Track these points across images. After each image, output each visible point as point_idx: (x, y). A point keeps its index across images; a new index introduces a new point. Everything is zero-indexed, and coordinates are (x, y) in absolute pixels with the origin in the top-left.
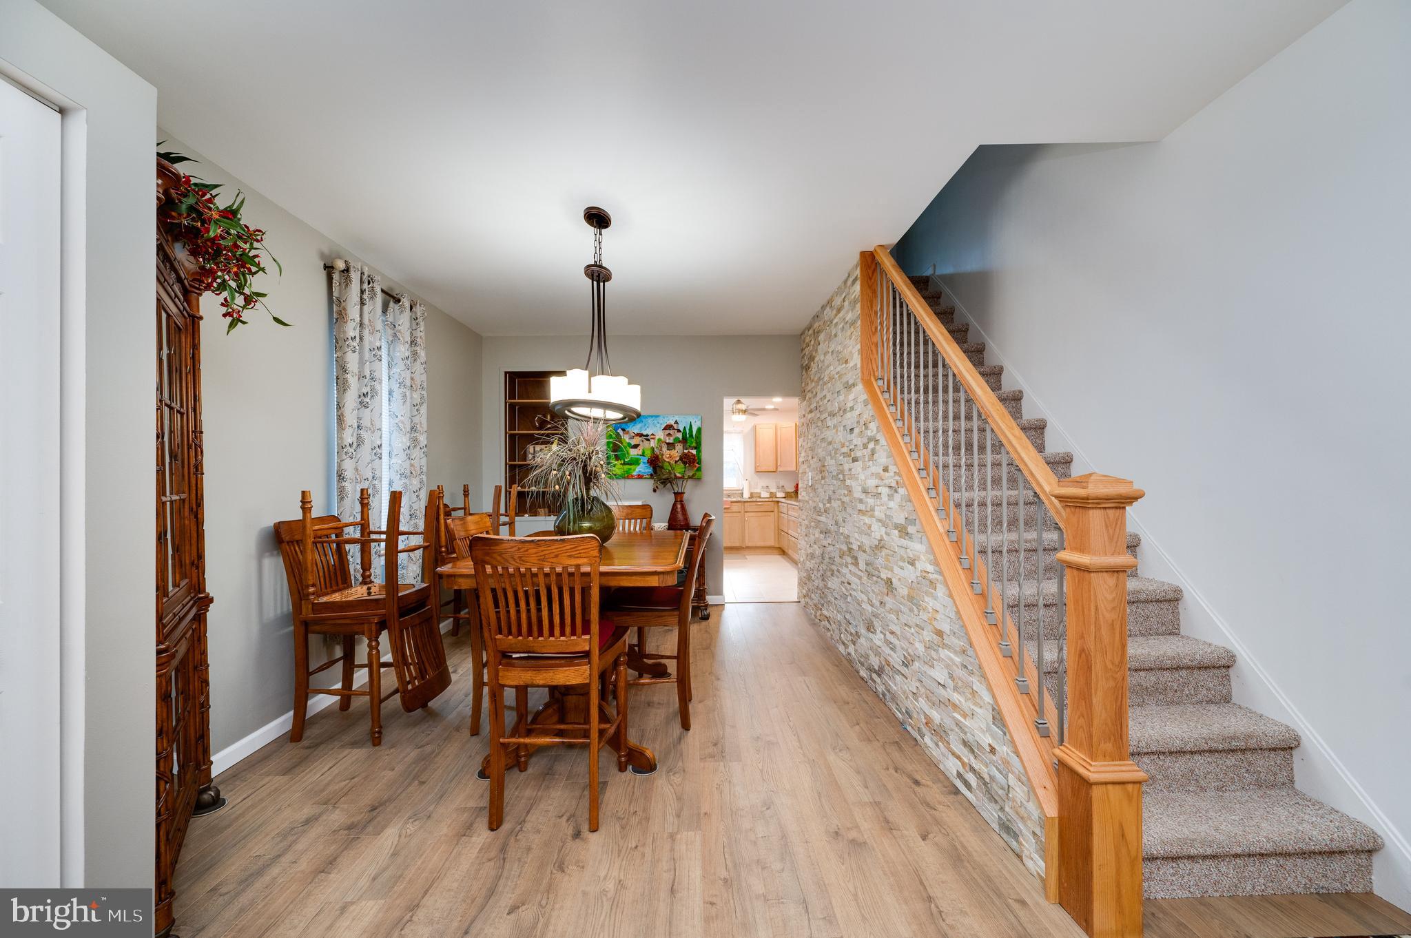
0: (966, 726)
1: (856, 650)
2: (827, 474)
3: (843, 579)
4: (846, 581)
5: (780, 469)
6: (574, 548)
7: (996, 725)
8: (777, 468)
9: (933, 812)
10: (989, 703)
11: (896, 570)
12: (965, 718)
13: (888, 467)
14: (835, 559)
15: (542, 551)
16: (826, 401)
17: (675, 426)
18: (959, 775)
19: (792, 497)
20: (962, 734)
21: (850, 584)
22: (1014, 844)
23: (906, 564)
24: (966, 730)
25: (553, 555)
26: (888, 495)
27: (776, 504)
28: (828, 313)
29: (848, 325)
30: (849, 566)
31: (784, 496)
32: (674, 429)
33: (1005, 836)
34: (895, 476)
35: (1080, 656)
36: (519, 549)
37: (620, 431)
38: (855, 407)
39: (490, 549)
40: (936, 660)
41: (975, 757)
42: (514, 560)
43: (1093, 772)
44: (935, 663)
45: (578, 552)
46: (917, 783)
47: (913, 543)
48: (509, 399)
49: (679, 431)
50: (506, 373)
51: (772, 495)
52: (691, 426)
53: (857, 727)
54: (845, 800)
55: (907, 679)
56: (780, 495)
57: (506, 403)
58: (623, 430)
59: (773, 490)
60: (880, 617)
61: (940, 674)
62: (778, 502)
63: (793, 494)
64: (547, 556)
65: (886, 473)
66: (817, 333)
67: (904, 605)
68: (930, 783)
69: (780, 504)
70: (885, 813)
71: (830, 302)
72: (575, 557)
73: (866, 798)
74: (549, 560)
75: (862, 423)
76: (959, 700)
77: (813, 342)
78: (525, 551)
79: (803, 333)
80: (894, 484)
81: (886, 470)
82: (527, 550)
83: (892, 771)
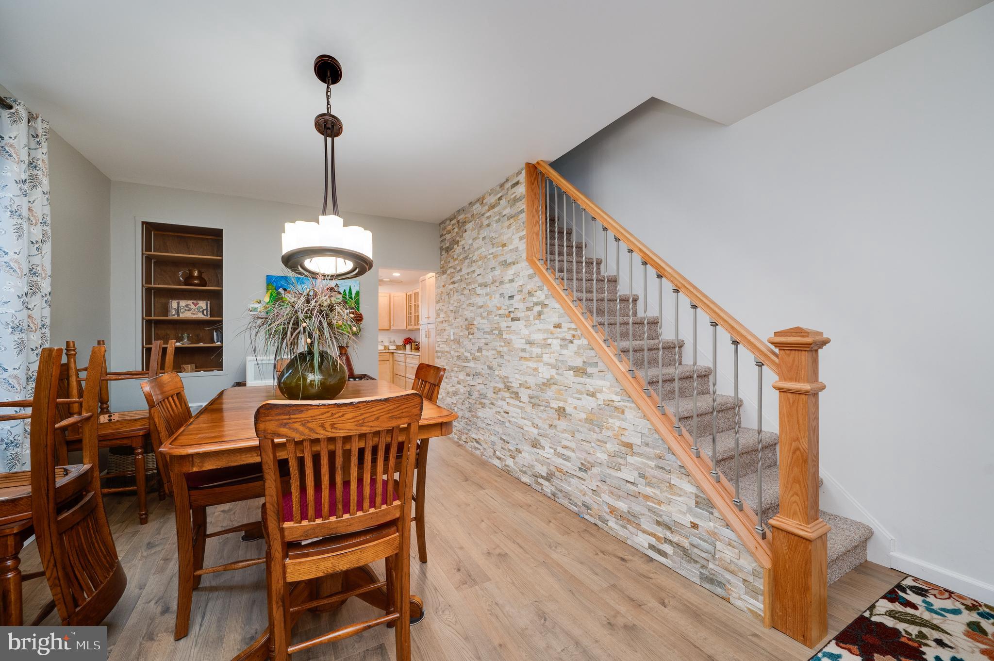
0: (662, 511)
1: (515, 463)
2: (476, 331)
3: (499, 410)
4: (502, 411)
5: (393, 328)
6: (397, 407)
7: (700, 508)
8: (390, 327)
9: (651, 581)
10: (692, 493)
11: (570, 400)
12: (660, 506)
13: (561, 324)
14: (487, 395)
15: (362, 414)
16: (476, 274)
17: (336, 289)
18: (651, 547)
19: (401, 349)
20: (655, 517)
21: (508, 413)
22: (719, 591)
23: (585, 396)
24: (662, 513)
25: (373, 418)
26: (561, 346)
27: (391, 354)
28: (477, 208)
29: (506, 218)
30: (507, 399)
31: (395, 348)
32: (335, 291)
33: (707, 586)
34: (568, 331)
35: (794, 453)
36: (333, 415)
37: (281, 290)
38: (516, 280)
39: (290, 419)
40: (624, 465)
41: (672, 532)
42: (324, 429)
43: (812, 533)
44: (622, 467)
45: (401, 411)
46: (623, 559)
47: (594, 380)
48: (145, 251)
49: (339, 293)
50: (143, 223)
51: (386, 348)
52: (350, 289)
53: (551, 524)
54: (592, 591)
55: (585, 480)
56: (392, 348)
57: (143, 254)
58: (285, 290)
59: (386, 344)
60: (549, 436)
61: (628, 474)
62: (393, 353)
63: (401, 347)
64: (366, 420)
65: (558, 329)
66: (462, 224)
67: (582, 426)
68: (630, 557)
69: (394, 354)
70: (626, 593)
71: (481, 200)
72: (396, 418)
73: (605, 585)
74: (367, 424)
75: (525, 291)
76: (654, 493)
77: (456, 230)
78: (340, 417)
79: (443, 222)
80: (569, 337)
81: (558, 326)
82: (343, 415)
83: (601, 555)
